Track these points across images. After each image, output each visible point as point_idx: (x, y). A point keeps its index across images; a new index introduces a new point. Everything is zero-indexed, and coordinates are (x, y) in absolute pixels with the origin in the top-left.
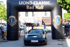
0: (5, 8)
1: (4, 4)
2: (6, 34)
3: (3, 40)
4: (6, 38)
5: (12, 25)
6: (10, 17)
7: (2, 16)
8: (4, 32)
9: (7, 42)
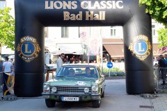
0: (9, 17)
1: (7, 6)
2: (13, 81)
3: (5, 97)
4: (12, 91)
5: (28, 59)
7: (2, 37)
9: (15, 99)
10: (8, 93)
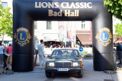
2: (11, 60)
4: (10, 68)
5: (22, 44)
6: (18, 31)
7: (4, 28)
8: (7, 56)
9: (12, 74)
10: (7, 69)
